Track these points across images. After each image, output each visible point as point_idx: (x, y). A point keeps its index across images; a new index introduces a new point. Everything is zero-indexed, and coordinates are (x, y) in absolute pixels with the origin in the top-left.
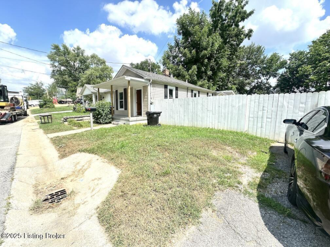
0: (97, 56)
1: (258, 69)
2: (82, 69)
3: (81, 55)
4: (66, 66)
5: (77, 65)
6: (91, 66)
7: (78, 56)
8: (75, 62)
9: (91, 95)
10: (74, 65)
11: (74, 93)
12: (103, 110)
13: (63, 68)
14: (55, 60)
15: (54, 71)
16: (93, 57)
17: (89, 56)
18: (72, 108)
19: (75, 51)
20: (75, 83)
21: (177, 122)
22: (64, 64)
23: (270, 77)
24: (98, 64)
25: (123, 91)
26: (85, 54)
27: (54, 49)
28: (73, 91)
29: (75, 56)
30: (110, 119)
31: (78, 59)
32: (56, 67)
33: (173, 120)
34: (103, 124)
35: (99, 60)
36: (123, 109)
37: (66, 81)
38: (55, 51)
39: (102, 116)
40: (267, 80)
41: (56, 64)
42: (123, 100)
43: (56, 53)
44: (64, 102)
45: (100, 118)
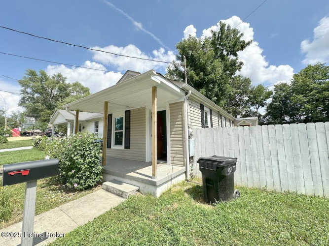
0: (80, 84)
1: (247, 98)
2: (61, 96)
3: (61, 82)
4: (41, 93)
5: (55, 93)
6: (72, 94)
7: (57, 83)
8: (52, 89)
9: (66, 124)
10: (51, 92)
11: (46, 123)
12: (83, 156)
13: (36, 95)
14: (28, 86)
15: (24, 98)
16: (76, 85)
17: (71, 84)
18: (33, 144)
19: (54, 78)
20: (49, 111)
21: (269, 180)
22: (39, 91)
23: (259, 106)
24: (80, 92)
25: (123, 115)
26: (67, 82)
27: (29, 75)
28: (45, 121)
29: (54, 83)
30: (98, 174)
31: (57, 86)
32: (28, 94)
33: (255, 175)
34: (81, 190)
35: (82, 88)
36: (122, 147)
37: (37, 109)
38: (30, 76)
39: (79, 169)
40: (257, 109)
41: (29, 90)
42: (123, 131)
43: (30, 79)
44: (29, 133)
45: (73, 176)
